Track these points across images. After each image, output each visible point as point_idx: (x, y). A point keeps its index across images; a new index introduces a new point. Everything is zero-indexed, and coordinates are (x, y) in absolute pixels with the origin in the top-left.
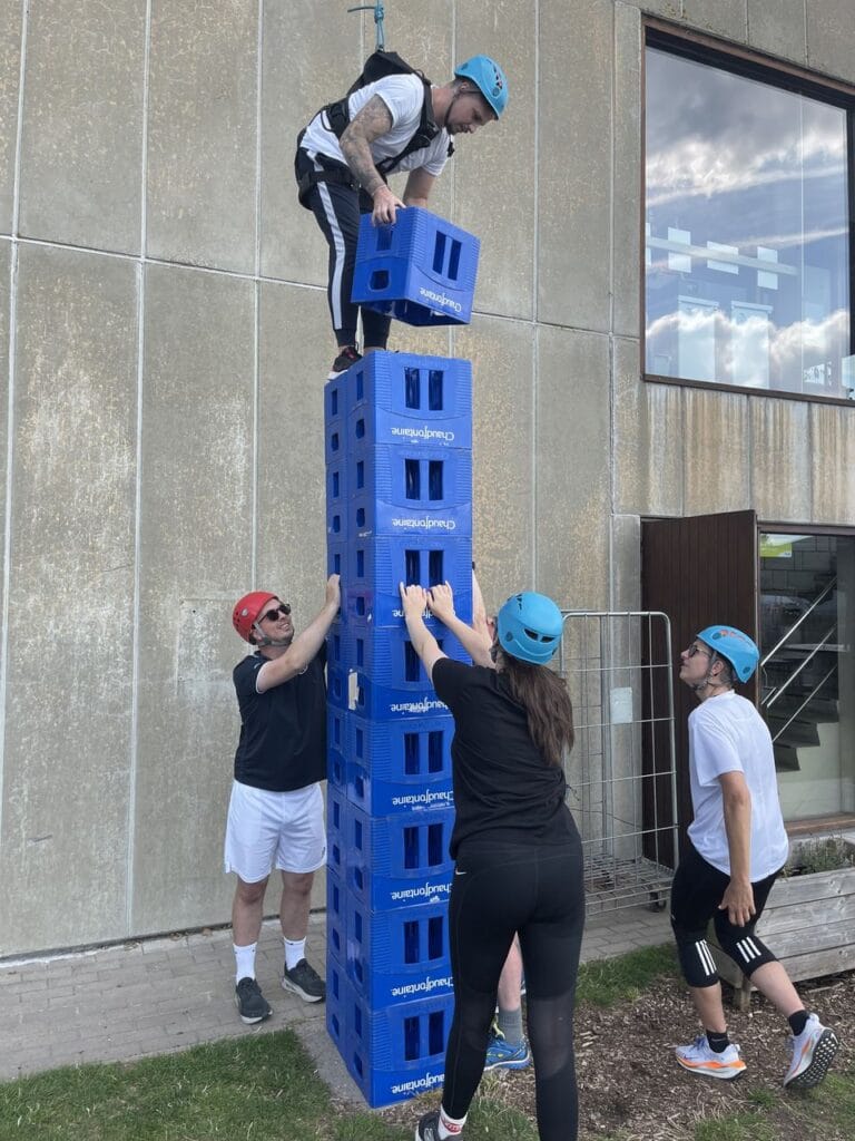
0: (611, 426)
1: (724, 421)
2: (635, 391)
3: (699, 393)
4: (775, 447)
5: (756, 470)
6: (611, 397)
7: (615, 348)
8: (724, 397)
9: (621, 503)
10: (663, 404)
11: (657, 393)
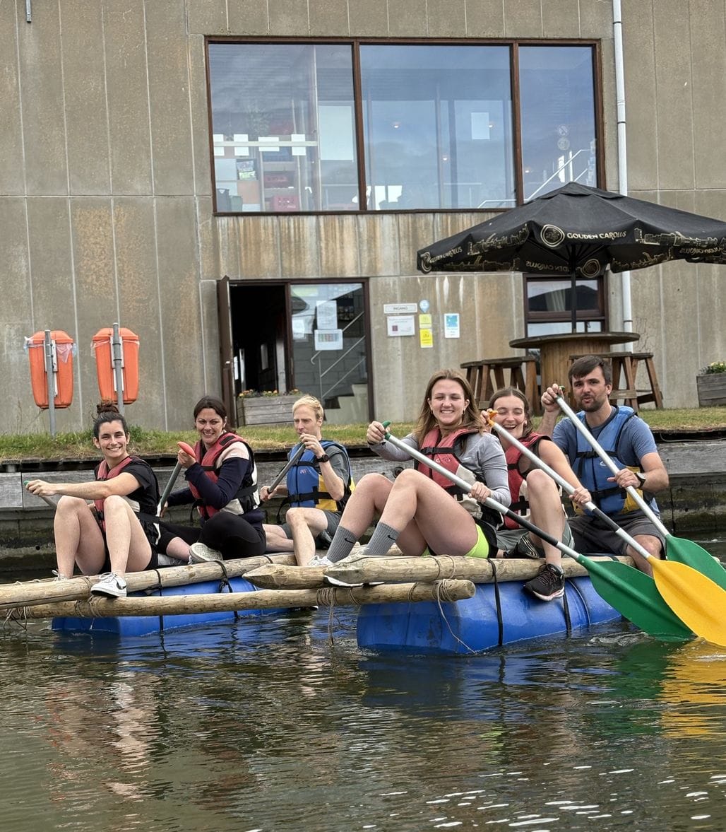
0: (198, 239)
1: (263, 231)
2: (210, 221)
3: (247, 218)
4: (295, 240)
5: (284, 253)
6: (197, 226)
7: (197, 202)
8: (262, 219)
9: (205, 274)
10: (226, 226)
11: (223, 221)
